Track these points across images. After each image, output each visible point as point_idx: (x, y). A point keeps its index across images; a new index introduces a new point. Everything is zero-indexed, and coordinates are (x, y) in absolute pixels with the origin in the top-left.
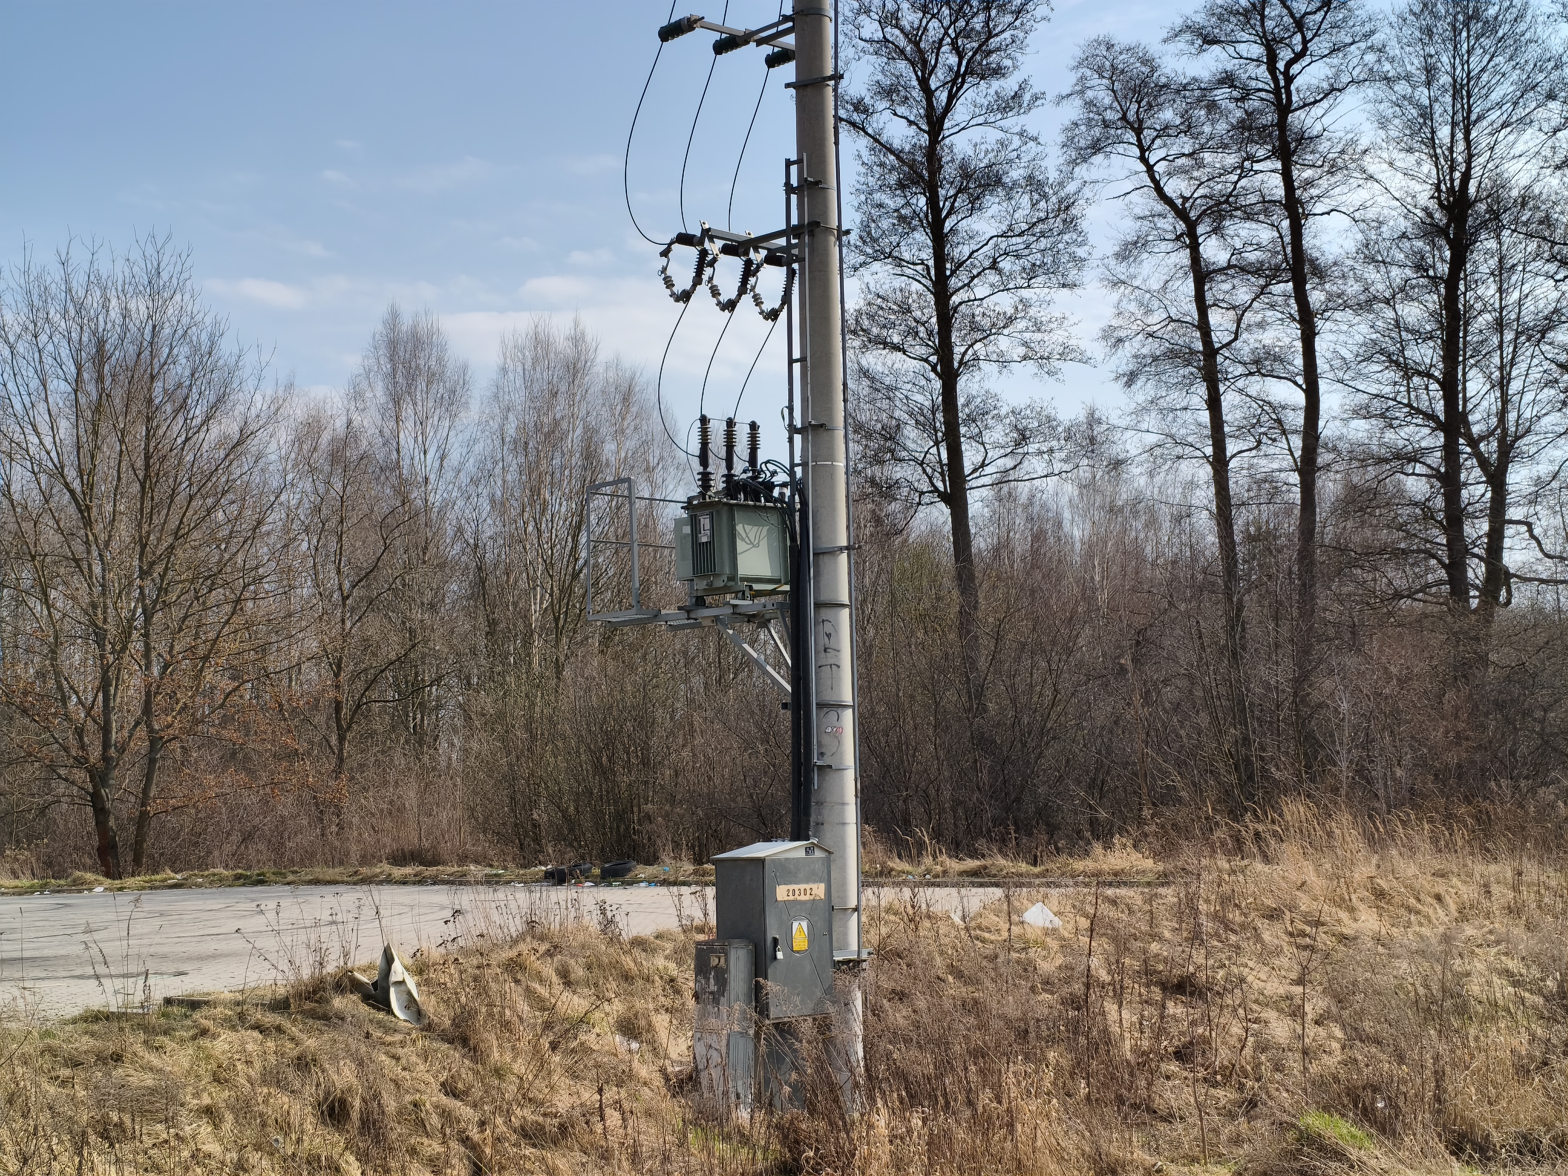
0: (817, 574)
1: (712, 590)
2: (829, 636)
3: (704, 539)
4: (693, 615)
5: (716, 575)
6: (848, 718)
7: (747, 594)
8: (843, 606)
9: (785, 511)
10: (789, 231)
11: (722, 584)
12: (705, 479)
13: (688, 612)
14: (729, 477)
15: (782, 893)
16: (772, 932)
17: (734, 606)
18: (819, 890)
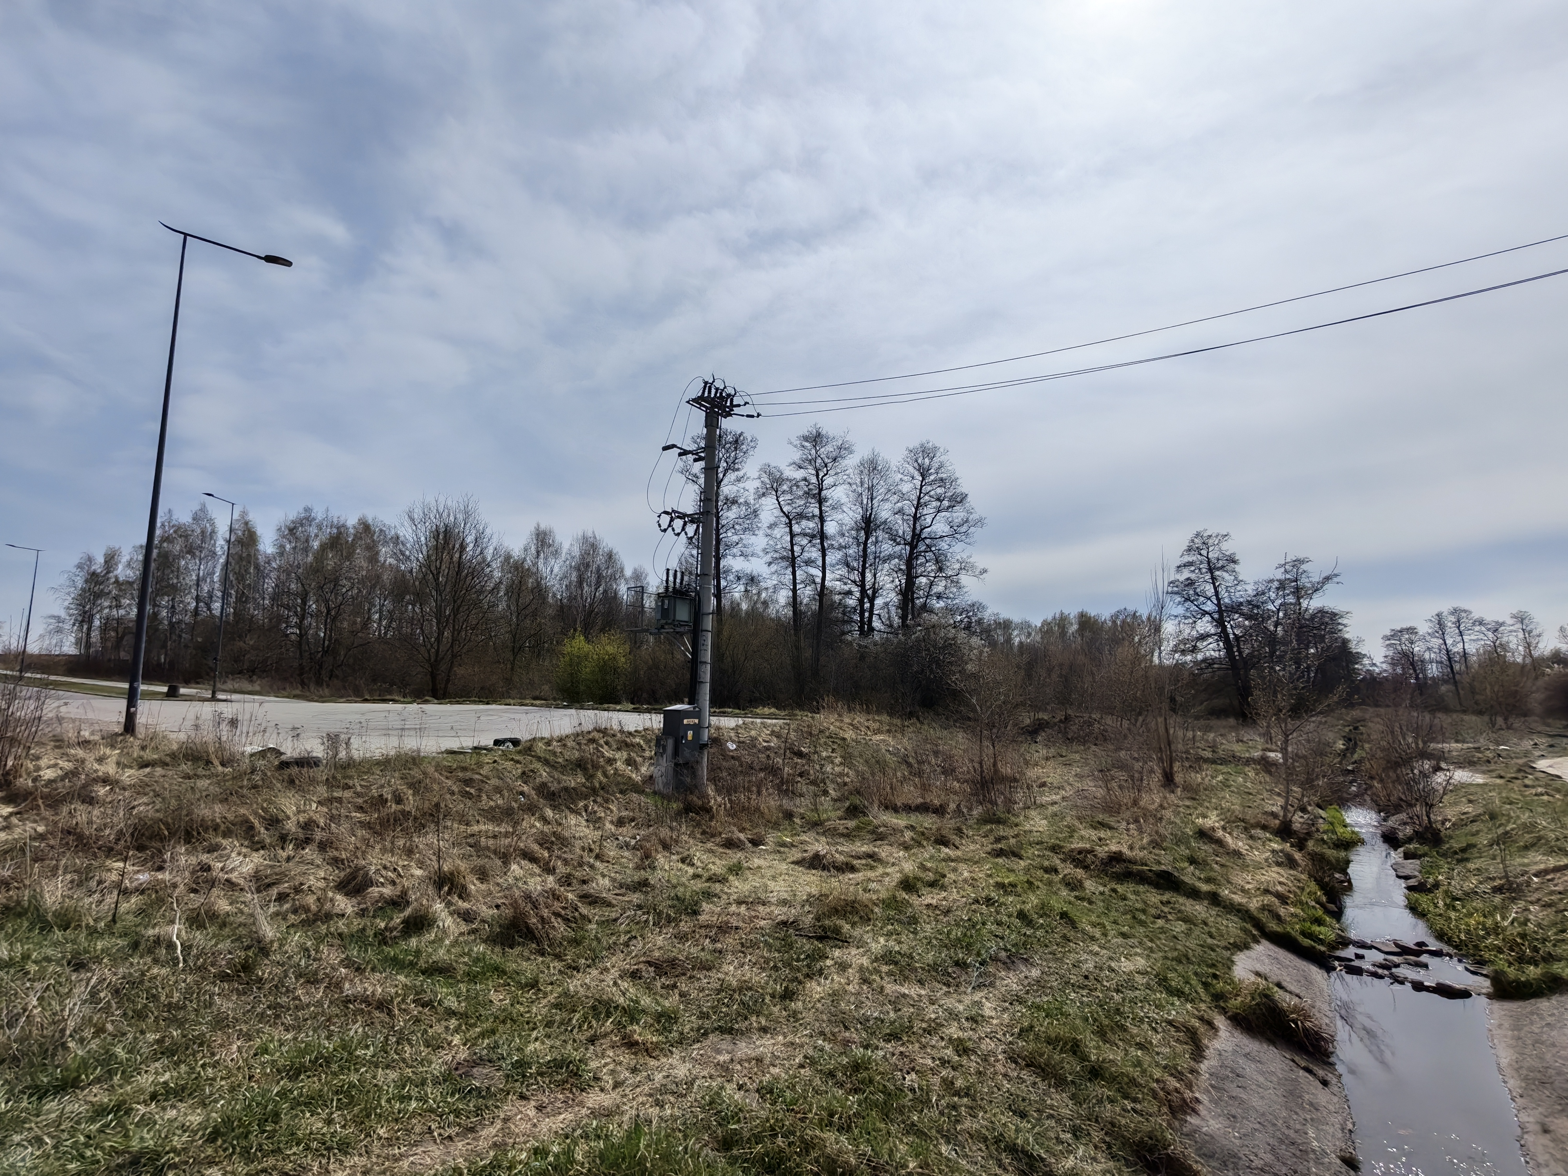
0: (702, 621)
1: (666, 623)
2: (704, 641)
3: (665, 607)
4: (660, 631)
5: (669, 619)
6: (709, 667)
7: (679, 625)
8: (710, 631)
9: (692, 600)
10: (701, 513)
11: (671, 622)
12: (667, 588)
13: (658, 630)
14: (674, 588)
15: (685, 721)
16: (681, 734)
17: (674, 629)
18: (697, 721)
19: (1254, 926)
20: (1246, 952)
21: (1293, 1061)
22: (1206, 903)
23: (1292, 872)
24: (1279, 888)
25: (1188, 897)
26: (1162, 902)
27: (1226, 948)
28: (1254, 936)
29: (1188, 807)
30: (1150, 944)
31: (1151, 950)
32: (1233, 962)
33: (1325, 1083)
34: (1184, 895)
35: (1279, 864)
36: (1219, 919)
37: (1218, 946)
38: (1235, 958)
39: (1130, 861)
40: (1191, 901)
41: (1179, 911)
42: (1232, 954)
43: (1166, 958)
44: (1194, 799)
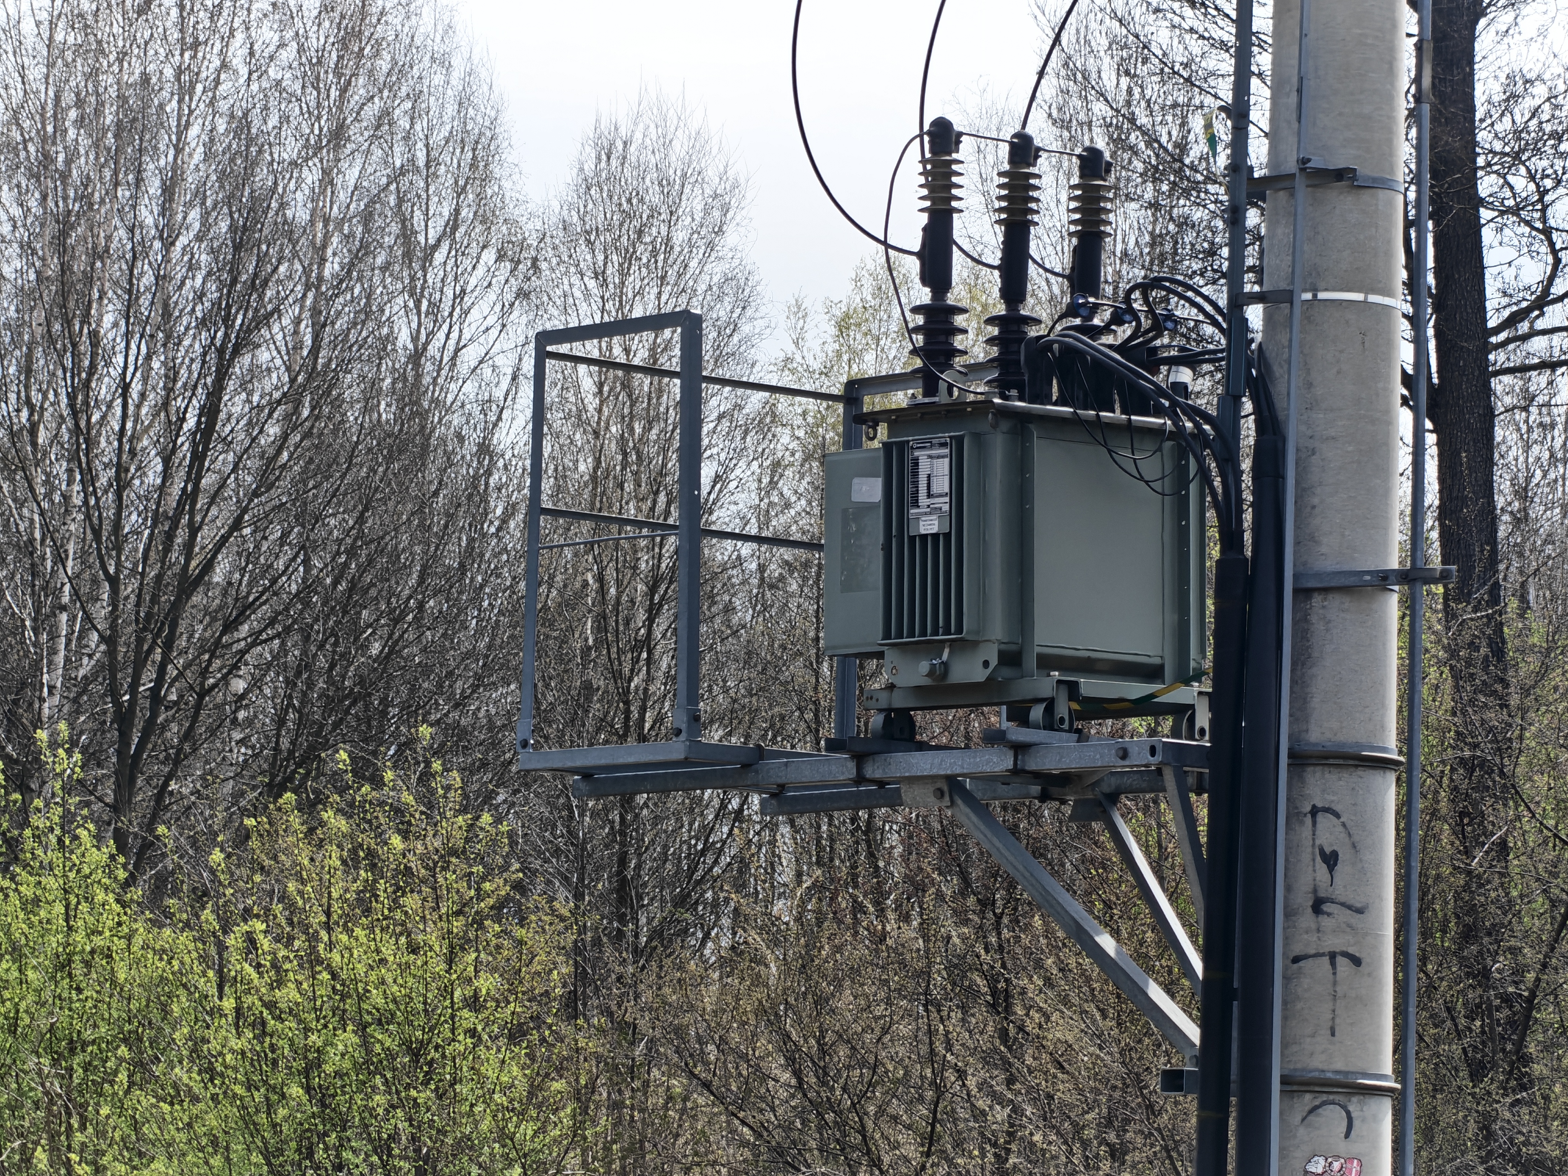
0: (1302, 658)
1: (942, 692)
2: (1331, 860)
3: (929, 525)
4: (873, 771)
5: (963, 646)
6: (1380, 1129)
7: (1062, 709)
8: (1384, 764)
11: (980, 675)
12: (937, 327)
13: (860, 759)
14: (1011, 327)
17: (1020, 749)
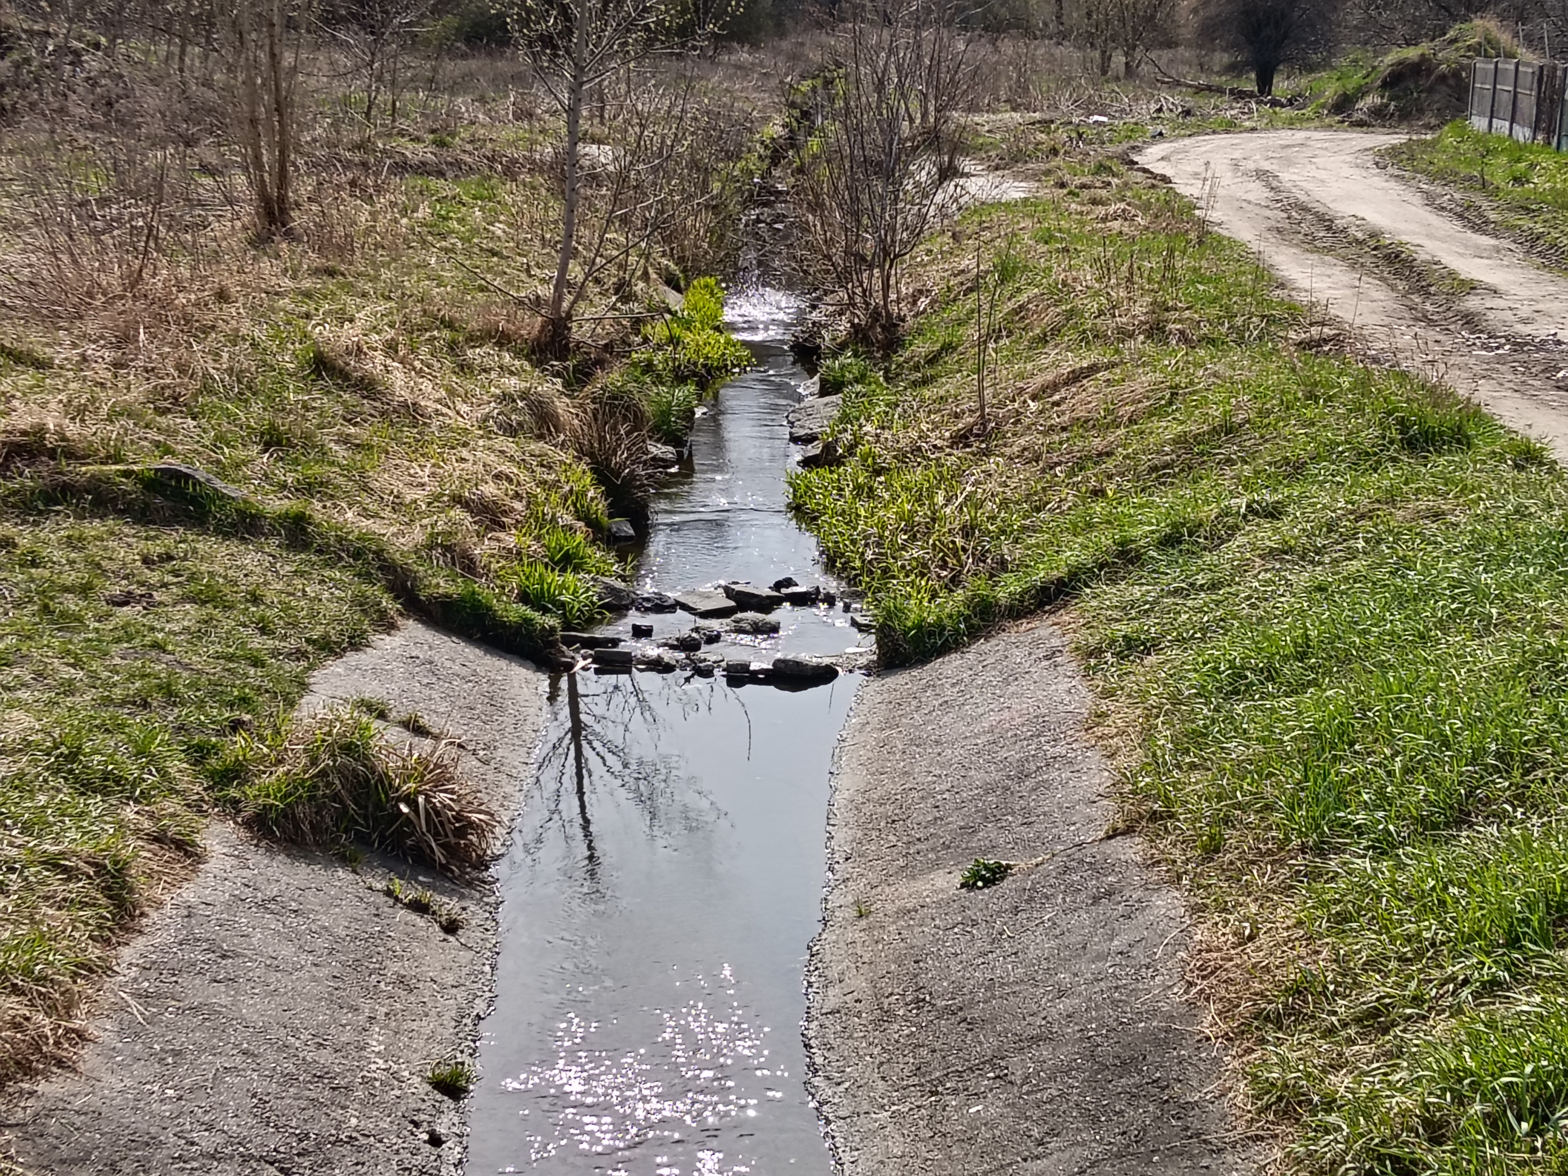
19: (390, 588)
20: (352, 658)
21: (389, 893)
22: (272, 545)
23: (536, 447)
24: (489, 489)
25: (226, 536)
26: (147, 561)
27: (299, 654)
28: (383, 614)
29: (308, 295)
30: (68, 673)
31: (69, 688)
32: (304, 687)
33: (451, 927)
34: (218, 531)
35: (511, 431)
36: (298, 582)
37: (275, 653)
38: (316, 677)
39: (71, 454)
40: (234, 546)
41: (192, 578)
42: (311, 667)
43: (107, 702)
44: (331, 273)
